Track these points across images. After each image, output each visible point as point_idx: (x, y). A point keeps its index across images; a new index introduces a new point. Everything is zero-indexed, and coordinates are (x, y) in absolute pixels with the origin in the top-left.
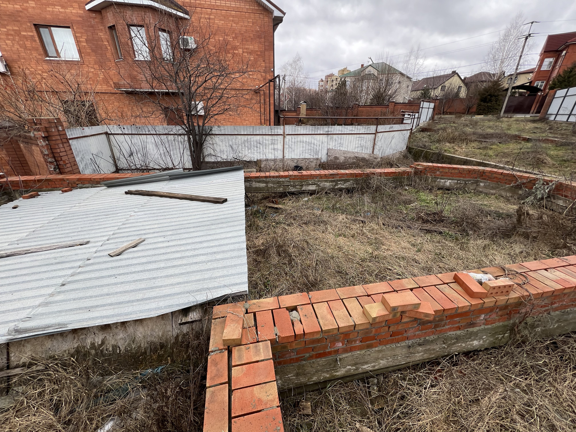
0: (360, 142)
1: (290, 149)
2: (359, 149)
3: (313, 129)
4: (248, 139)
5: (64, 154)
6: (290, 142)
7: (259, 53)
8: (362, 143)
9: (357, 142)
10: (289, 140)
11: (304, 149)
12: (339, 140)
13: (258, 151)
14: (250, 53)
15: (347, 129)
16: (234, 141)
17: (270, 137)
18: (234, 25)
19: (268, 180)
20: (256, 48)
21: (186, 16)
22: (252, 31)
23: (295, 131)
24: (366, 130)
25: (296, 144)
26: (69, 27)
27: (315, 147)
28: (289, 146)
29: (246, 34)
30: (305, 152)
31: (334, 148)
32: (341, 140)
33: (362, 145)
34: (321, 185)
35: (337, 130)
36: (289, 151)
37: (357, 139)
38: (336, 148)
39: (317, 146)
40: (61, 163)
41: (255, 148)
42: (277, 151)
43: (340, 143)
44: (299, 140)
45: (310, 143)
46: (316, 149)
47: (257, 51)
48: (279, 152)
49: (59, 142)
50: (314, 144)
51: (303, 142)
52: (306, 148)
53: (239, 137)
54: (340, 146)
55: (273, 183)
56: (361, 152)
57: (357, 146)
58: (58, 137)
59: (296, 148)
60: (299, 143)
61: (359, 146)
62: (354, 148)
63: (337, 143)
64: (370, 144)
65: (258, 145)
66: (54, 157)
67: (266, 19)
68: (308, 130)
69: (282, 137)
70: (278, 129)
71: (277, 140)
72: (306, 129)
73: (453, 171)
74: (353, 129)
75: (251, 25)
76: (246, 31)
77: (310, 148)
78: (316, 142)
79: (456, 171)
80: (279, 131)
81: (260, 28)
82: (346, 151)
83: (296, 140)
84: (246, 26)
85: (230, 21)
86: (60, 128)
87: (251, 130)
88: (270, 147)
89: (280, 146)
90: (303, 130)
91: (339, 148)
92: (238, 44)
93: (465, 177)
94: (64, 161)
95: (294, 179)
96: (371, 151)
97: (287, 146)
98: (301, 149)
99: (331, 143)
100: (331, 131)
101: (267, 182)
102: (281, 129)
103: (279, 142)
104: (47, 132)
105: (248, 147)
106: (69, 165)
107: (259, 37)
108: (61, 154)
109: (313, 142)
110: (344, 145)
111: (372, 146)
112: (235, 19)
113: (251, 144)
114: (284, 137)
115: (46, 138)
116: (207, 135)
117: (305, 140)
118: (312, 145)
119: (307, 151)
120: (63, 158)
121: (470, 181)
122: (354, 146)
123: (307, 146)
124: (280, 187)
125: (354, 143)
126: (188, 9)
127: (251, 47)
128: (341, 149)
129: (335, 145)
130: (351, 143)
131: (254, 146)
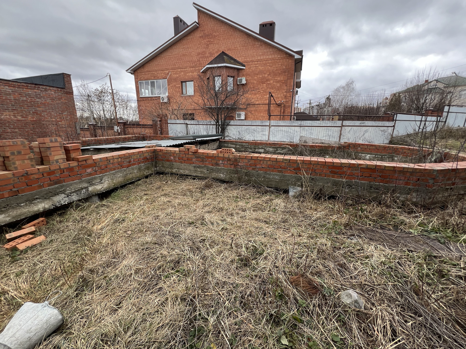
0: (327, 133)
1: (274, 135)
2: (327, 137)
3: (290, 123)
4: (248, 128)
5: (165, 128)
6: (274, 131)
7: (283, 81)
8: (329, 133)
9: (325, 132)
10: (273, 129)
11: (283, 135)
12: (310, 131)
13: (254, 135)
14: (278, 82)
15: (316, 123)
16: (240, 129)
17: (261, 127)
18: (270, 68)
19: (237, 143)
20: (282, 79)
21: (244, 68)
22: (281, 69)
23: (277, 124)
24: (333, 124)
25: (278, 132)
26: (192, 81)
27: (291, 134)
28: (273, 133)
29: (276, 72)
30: (284, 138)
31: (305, 136)
32: (311, 130)
33: (329, 135)
34: (267, 149)
35: (308, 123)
36: (273, 136)
37: (325, 130)
38: (307, 136)
39: (292, 134)
40: (163, 131)
41: (252, 133)
42: (265, 136)
43: (311, 133)
44: (280, 129)
45: (287, 132)
46: (292, 136)
47: (282, 80)
48: (266, 136)
49: (164, 123)
50: (290, 133)
51: (283, 131)
52: (284, 135)
53: (244, 126)
54: (310, 135)
55: (239, 145)
56: (329, 139)
57: (325, 135)
58: (164, 121)
59: (277, 134)
60: (279, 131)
61: (327, 135)
62: (322, 136)
63: (308, 132)
64: (337, 135)
65: (254, 131)
66: (161, 129)
67: (290, 61)
68: (286, 123)
69: (268, 127)
70: (266, 122)
71: (266, 129)
72: (285, 123)
73: (371, 147)
74: (322, 123)
75: (280, 66)
76: (277, 70)
77: (287, 135)
78: (291, 131)
79: (374, 148)
80: (267, 123)
81: (286, 66)
82: (315, 138)
83: (278, 129)
84: (277, 67)
85: (268, 66)
86: (166, 118)
87: (251, 123)
88: (261, 133)
89: (267, 133)
90: (283, 123)
91: (309, 136)
92: (271, 78)
93: (381, 152)
94: (164, 131)
95: (251, 144)
96: (338, 139)
97: (272, 133)
98: (281, 135)
99: (303, 133)
100: (303, 124)
101: (236, 145)
102: (268, 122)
103: (266, 130)
104: (161, 119)
105: (248, 133)
106: (165, 133)
107: (285, 72)
108: (164, 128)
109: (289, 131)
110: (314, 134)
111: (339, 136)
112: (271, 64)
113: (250, 131)
114: (270, 127)
115: (160, 121)
116: (228, 125)
117: (284, 129)
118: (289, 133)
119: (285, 137)
120: (164, 129)
121: (386, 155)
122: (323, 135)
123: (285, 134)
124: (243, 148)
125: (323, 133)
126: (245, 64)
127: (279, 78)
128: (311, 136)
129: (307, 134)
130: (319, 132)
131: (251, 132)
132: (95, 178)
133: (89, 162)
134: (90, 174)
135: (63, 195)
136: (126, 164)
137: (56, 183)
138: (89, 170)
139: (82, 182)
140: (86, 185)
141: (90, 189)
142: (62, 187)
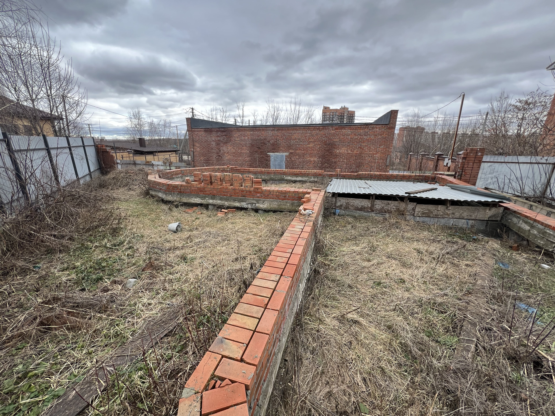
5: (470, 169)
49: (472, 161)
58: (473, 159)
94: (466, 173)
106: (468, 176)
108: (467, 168)
120: (467, 171)
132: (260, 200)
133: (259, 190)
134: (258, 197)
135: (245, 203)
136: (282, 197)
137: (244, 197)
138: (258, 195)
139: (254, 200)
140: (255, 202)
141: (257, 205)
142: (245, 199)
